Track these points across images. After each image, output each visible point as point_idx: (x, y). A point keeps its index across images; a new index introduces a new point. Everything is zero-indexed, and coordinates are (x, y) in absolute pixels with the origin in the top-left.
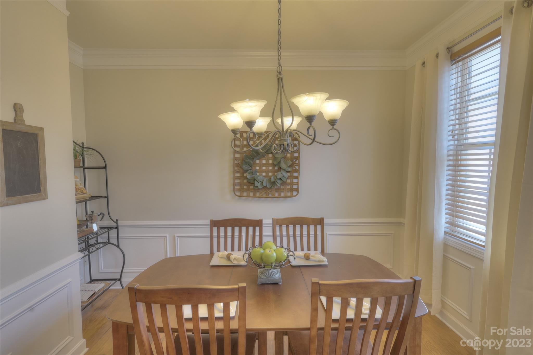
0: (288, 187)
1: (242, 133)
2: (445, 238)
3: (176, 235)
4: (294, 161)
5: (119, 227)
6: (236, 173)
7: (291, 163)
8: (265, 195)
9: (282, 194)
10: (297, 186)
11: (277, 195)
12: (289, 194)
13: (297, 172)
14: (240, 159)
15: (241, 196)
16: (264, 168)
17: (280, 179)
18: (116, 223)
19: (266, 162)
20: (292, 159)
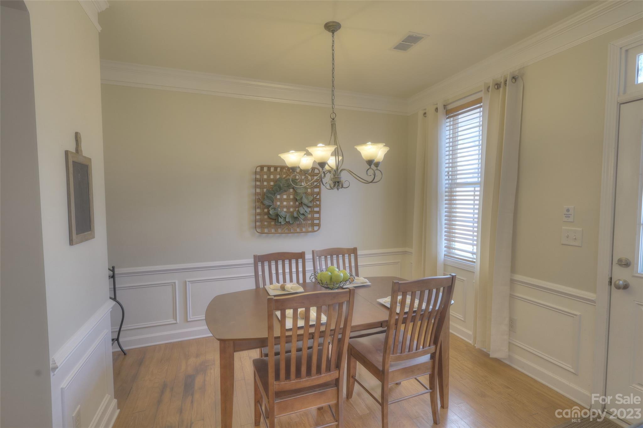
0: (310, 222)
1: (263, 167)
2: (445, 260)
3: (187, 280)
4: (315, 196)
5: (116, 276)
6: (257, 208)
7: (312, 198)
8: (286, 231)
9: (304, 230)
10: (318, 221)
11: (298, 230)
12: (310, 229)
13: (318, 207)
14: (260, 194)
15: (262, 233)
16: (285, 203)
17: (303, 214)
18: (112, 271)
19: (287, 197)
20: (312, 194)
